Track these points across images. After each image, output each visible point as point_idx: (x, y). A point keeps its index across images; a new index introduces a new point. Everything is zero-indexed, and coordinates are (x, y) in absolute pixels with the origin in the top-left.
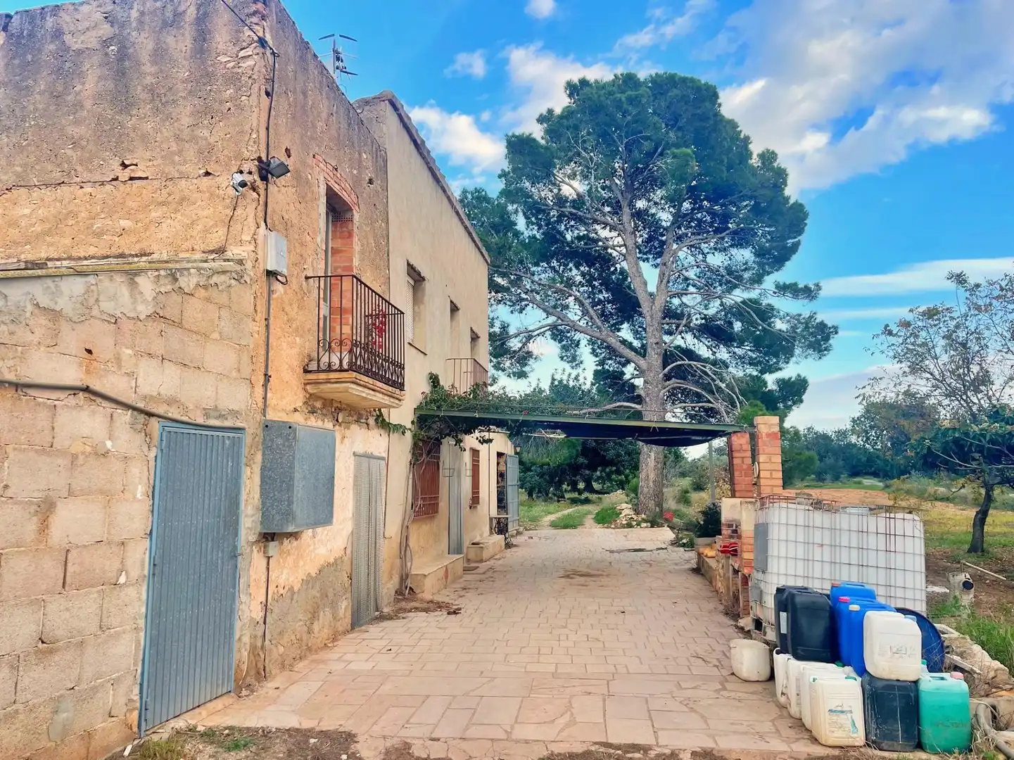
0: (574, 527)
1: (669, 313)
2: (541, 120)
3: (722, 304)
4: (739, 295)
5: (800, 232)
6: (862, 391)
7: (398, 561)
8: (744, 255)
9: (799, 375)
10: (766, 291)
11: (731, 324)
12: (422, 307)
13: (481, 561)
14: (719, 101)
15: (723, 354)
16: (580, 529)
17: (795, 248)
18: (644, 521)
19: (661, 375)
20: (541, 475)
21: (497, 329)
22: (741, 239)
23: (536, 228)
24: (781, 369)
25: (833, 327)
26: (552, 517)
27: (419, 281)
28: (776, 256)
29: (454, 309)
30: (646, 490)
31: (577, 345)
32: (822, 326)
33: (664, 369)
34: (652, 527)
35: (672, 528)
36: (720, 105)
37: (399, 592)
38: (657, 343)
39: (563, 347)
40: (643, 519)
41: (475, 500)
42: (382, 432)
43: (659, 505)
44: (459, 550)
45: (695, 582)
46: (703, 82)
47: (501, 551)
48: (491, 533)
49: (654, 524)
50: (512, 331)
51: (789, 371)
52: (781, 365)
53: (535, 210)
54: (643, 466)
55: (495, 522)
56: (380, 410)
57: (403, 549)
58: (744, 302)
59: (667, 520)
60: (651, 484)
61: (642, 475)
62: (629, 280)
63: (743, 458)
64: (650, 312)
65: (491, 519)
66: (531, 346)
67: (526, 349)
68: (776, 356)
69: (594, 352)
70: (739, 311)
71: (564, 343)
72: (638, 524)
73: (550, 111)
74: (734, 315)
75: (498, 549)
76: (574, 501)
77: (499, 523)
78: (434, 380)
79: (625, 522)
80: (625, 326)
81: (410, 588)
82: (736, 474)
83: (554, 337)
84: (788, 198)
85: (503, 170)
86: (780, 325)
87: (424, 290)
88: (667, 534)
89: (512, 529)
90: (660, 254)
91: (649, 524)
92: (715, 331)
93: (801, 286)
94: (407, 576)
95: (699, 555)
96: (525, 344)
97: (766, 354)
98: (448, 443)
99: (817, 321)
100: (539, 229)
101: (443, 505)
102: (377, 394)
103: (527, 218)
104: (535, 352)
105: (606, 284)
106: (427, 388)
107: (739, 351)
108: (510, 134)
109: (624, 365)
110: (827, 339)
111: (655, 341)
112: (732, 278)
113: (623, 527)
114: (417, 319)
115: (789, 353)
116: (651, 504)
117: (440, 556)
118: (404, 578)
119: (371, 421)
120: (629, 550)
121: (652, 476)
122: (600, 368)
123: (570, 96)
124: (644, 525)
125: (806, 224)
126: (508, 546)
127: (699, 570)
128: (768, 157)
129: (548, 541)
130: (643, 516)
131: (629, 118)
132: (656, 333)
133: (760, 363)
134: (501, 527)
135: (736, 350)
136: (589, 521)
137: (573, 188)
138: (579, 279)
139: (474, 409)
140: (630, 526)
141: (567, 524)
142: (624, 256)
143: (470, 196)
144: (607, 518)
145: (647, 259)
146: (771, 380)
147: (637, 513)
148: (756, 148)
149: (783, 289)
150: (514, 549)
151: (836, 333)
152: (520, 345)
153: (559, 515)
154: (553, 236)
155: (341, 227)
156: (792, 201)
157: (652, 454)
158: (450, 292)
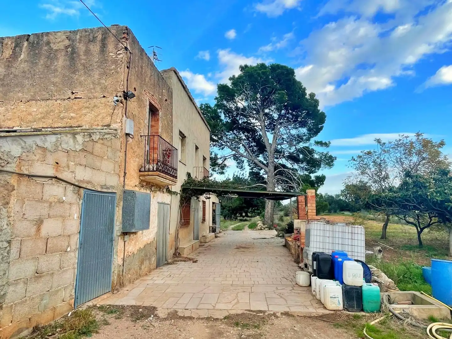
0: (241, 230)
1: (277, 151)
2: (230, 79)
3: (296, 148)
4: (301, 145)
5: (323, 122)
6: (344, 181)
7: (174, 243)
8: (304, 130)
9: (323, 175)
10: (311, 144)
11: (299, 155)
12: (184, 147)
13: (206, 243)
14: (295, 74)
15: (296, 166)
16: (243, 231)
17: (322, 128)
18: (266, 228)
19: (273, 174)
20: (229, 211)
21: (213, 156)
22: (303, 124)
23: (228, 118)
24: (316, 172)
25: (335, 157)
26: (233, 226)
27: (184, 138)
28: (315, 131)
29: (197, 148)
30: (267, 216)
31: (243, 162)
32: (331, 157)
33: (275, 171)
34: (269, 230)
35: (276, 230)
36: (295, 76)
37: (175, 254)
38: (272, 162)
39: (238, 163)
41: (204, 220)
42: (169, 194)
43: (272, 221)
44: (197, 239)
45: (284, 251)
46: (289, 68)
47: (213, 239)
48: (210, 232)
49: (270, 229)
50: (219, 156)
51: (319, 173)
52: (316, 171)
53: (228, 111)
54: (266, 207)
55: (211, 228)
56: (168, 186)
57: (176, 239)
58: (303, 148)
59: (275, 227)
60: (269, 214)
61: (266, 211)
62: (262, 138)
63: (302, 205)
64: (270, 150)
65: (210, 227)
66: (226, 162)
67: (224, 163)
68: (315, 167)
69: (249, 165)
70: (302, 151)
71: (238, 161)
72: (264, 229)
73: (234, 76)
74: (299, 152)
75: (212, 238)
76: (241, 220)
77: (213, 228)
78: (189, 175)
79: (259, 228)
80: (261, 155)
81: (179, 253)
82: (300, 211)
83: (234, 159)
84: (319, 110)
85: (216, 97)
86: (316, 156)
87: (185, 141)
88: (275, 232)
89: (217, 230)
90: (273, 129)
92: (293, 158)
93: (324, 142)
94: (178, 248)
95: (286, 240)
96: (223, 161)
97: (311, 166)
98: (194, 199)
99: (329, 155)
100: (229, 119)
101: (191, 222)
102: (167, 180)
103: (225, 114)
104: (227, 165)
105: (254, 140)
106: (186, 178)
107: (302, 165)
108: (219, 84)
109: (260, 170)
110: (332, 161)
111: (272, 161)
112: (300, 139)
113: (259, 230)
114: (183, 152)
115: (319, 166)
116: (269, 221)
117: (190, 241)
118: (176, 249)
119: (165, 190)
120: (261, 238)
121: (270, 211)
122: (251, 171)
123: (241, 70)
124: (266, 229)
125: (325, 120)
126: (216, 237)
127: (286, 246)
128: (312, 95)
129: (232, 235)
130: (266, 226)
131: (262, 79)
132: (272, 158)
133: (309, 170)
134: (214, 230)
135: (300, 165)
136: (246, 228)
137: (242, 104)
138: (244, 137)
139: (204, 186)
140: (261, 230)
141: (238, 229)
142: (260, 129)
143: (203, 106)
144: (253, 226)
145: (269, 131)
146: (313, 176)
147: (264, 224)
148: (308, 92)
149: (317, 143)
150: (218, 238)
151: (336, 159)
152: (222, 162)
153: (235, 225)
154: (234, 122)
155: (154, 117)
156: (320, 111)
157: (270, 203)
158: (195, 141)
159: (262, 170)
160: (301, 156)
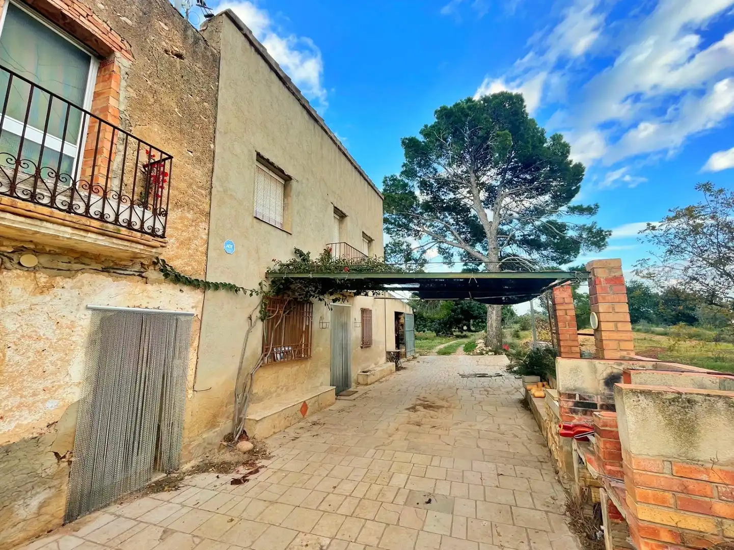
0: (449, 353)
1: (501, 233)
2: (422, 131)
3: (533, 226)
5: (580, 180)
6: (636, 268)
8: (547, 197)
10: (563, 216)
11: (539, 237)
12: (289, 198)
13: (367, 384)
14: (524, 104)
15: (535, 255)
16: (452, 356)
17: (577, 191)
18: (490, 351)
19: (498, 266)
20: (440, 324)
22: (542, 191)
23: (426, 195)
24: (571, 261)
25: (608, 231)
26: (442, 346)
27: (288, 180)
28: (564, 196)
29: (341, 215)
30: (491, 333)
31: (452, 255)
32: (600, 232)
33: (500, 263)
34: (495, 354)
35: (508, 355)
36: (525, 107)
37: (228, 437)
38: (494, 248)
39: (444, 257)
40: (490, 350)
41: (367, 342)
42: (186, 288)
43: (500, 341)
44: (344, 380)
46: (514, 94)
47: (390, 374)
48: (386, 362)
49: (496, 353)
50: (412, 247)
52: (572, 259)
53: (424, 185)
54: (489, 319)
55: (391, 355)
58: (547, 222)
59: (505, 350)
60: (494, 329)
61: (489, 324)
62: (479, 220)
64: (490, 232)
65: (388, 353)
66: (425, 256)
67: (423, 258)
68: (569, 254)
69: (462, 260)
70: (544, 229)
71: (445, 255)
72: (487, 353)
73: (426, 126)
74: (540, 231)
75: (387, 373)
76: (458, 337)
78: (302, 255)
79: (479, 352)
80: (478, 244)
81: (243, 432)
82: (561, 324)
83: (439, 252)
84: (571, 161)
85: (403, 162)
86: (571, 234)
88: (504, 360)
89: (409, 355)
90: (495, 204)
91: (493, 353)
92: (531, 244)
93: (585, 206)
94: (240, 420)
95: (527, 391)
97: (562, 253)
99: (597, 227)
100: (428, 195)
101: (320, 349)
103: (421, 190)
105: (466, 223)
107: (545, 253)
109: (478, 265)
110: (603, 239)
111: (493, 247)
112: (539, 212)
113: (478, 354)
115: (577, 251)
116: (495, 341)
117: (316, 388)
118: (236, 423)
119: (155, 275)
120: (475, 375)
121: (494, 325)
122: (465, 267)
123: (437, 117)
124: (490, 353)
125: (583, 175)
126: (398, 368)
127: (526, 404)
128: (557, 138)
129: (429, 365)
130: (490, 348)
131: (470, 118)
132: (493, 242)
133: (558, 259)
134: (394, 357)
135: (543, 252)
136: (461, 349)
138: (452, 221)
140: (482, 354)
141: (446, 352)
144: (469, 349)
145: (489, 208)
147: (486, 346)
148: (549, 135)
149: (573, 210)
150: (401, 372)
151: (610, 235)
153: (446, 345)
154: (436, 199)
155: (105, 71)
156: (574, 163)
157: (494, 312)
158: (332, 199)
159: (480, 266)
160: (543, 238)
